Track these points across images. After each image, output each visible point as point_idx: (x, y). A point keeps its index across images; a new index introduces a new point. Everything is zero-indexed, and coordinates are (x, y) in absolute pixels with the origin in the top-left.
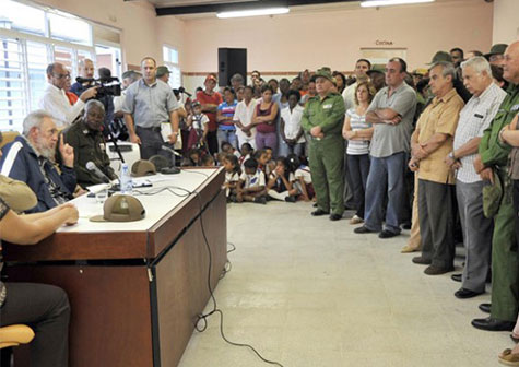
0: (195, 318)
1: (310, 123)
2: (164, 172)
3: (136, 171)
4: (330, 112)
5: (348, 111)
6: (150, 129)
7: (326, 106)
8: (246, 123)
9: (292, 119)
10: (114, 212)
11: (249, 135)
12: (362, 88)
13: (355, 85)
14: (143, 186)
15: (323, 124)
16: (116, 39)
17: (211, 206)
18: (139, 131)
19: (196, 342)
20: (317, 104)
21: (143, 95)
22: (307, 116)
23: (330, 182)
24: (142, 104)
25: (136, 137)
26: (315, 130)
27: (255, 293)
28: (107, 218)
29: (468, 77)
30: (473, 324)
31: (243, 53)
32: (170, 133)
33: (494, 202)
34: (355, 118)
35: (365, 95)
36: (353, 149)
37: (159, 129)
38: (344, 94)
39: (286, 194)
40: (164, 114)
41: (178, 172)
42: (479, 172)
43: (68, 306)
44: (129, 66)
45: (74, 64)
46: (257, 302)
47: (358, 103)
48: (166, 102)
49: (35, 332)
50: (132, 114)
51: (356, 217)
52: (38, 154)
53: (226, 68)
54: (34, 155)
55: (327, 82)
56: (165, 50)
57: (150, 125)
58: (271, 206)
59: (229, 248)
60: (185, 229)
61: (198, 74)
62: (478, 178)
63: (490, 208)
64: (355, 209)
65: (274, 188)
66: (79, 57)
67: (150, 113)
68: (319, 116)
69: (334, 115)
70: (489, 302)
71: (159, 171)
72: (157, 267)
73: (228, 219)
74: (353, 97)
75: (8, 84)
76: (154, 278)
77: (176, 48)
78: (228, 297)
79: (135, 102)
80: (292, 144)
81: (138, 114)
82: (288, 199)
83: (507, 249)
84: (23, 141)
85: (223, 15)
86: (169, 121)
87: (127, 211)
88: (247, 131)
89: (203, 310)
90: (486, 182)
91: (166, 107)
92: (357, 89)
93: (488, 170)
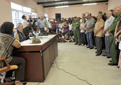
0: (52, 64)
1: (74, 27)
2: (45, 35)
3: (39, 35)
4: (77, 24)
5: (81, 24)
6: (42, 28)
7: (77, 23)
8: (61, 28)
9: (70, 27)
10: (34, 42)
11: (62, 30)
12: (83, 20)
13: (82, 19)
14: (41, 38)
15: (76, 27)
16: (36, 12)
17: (54, 42)
18: (40, 29)
19: (52, 69)
20: (75, 23)
21: (41, 22)
22: (73, 25)
23: (78, 38)
24: (41, 23)
25: (40, 30)
26: (75, 28)
27: (64, 59)
28: (33, 43)
29: (107, 14)
30: (108, 64)
31: (60, 14)
32: (46, 29)
33: (112, 40)
34: (82, 25)
35: (84, 21)
36: (82, 31)
37: (44, 28)
38: (80, 21)
39: (69, 41)
40: (45, 25)
41: (48, 35)
42: (109, 34)
43: (25, 62)
44: (38, 17)
45: (28, 16)
46: (64, 61)
47: (83, 22)
48: (45, 23)
49: (18, 67)
50: (39, 25)
51: (83, 45)
52: (20, 32)
53: (57, 17)
54: (19, 32)
55: (76, 18)
56: (45, 14)
57: (42, 27)
58: (66, 43)
59: (58, 51)
60: (49, 46)
61: (52, 19)
62: (109, 35)
63: (111, 41)
64: (83, 43)
65: (67, 39)
66: (29, 15)
67: (42, 25)
68: (75, 25)
69: (78, 25)
70: (111, 60)
71: (44, 35)
72: (43, 53)
73: (58, 45)
74: (82, 21)
75: (16, 22)
76: (43, 55)
77: (47, 14)
78: (58, 60)
79: (39, 23)
80: (71, 31)
81: (40, 25)
82: (69, 42)
83: (115, 49)
84: (17, 29)
85: (56, 7)
86: (46, 27)
87: (37, 42)
88: (61, 29)
89: (53, 62)
90: (111, 36)
91: (45, 24)
92: (82, 20)
93: (111, 33)
